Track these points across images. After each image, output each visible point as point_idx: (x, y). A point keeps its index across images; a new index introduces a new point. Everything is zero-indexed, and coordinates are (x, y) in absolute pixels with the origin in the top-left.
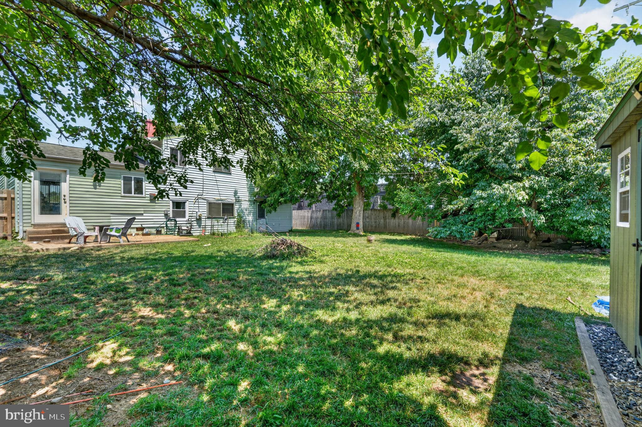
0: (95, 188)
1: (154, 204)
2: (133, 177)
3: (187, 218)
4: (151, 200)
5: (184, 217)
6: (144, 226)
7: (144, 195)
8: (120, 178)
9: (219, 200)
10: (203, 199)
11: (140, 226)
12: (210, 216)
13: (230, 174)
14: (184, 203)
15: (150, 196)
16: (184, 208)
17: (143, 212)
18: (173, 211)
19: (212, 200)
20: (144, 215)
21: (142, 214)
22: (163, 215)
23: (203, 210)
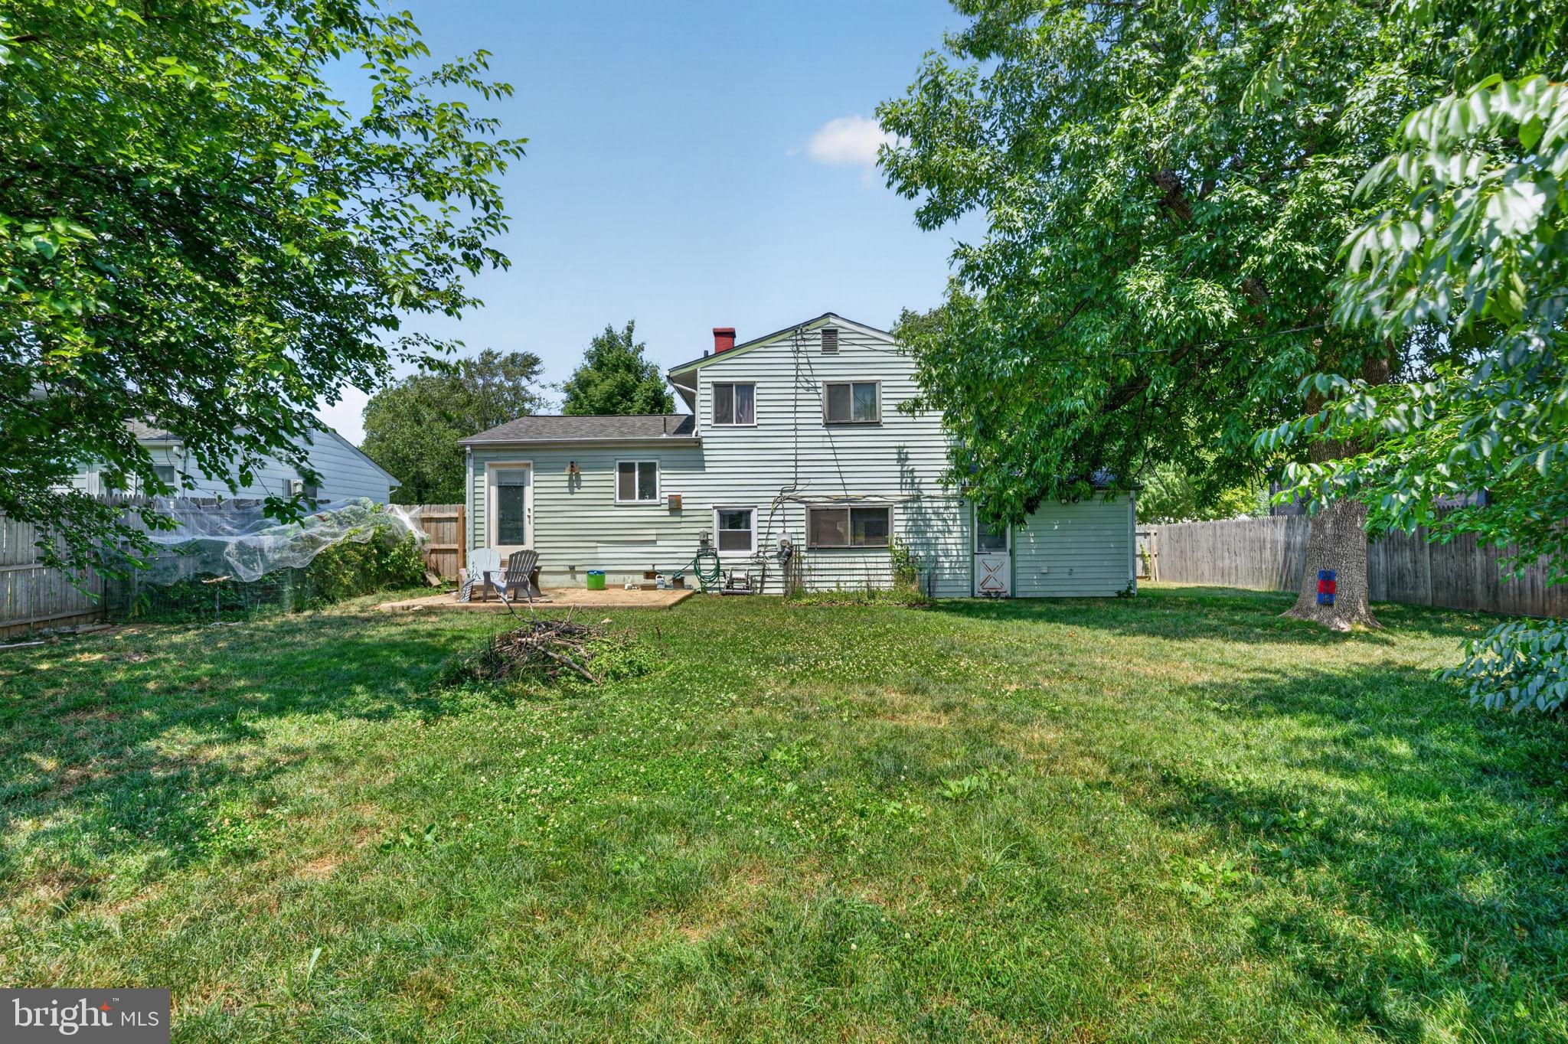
0: (572, 493)
1: (678, 519)
2: (637, 462)
3: (754, 549)
4: (670, 510)
5: (749, 548)
6: (657, 568)
7: (657, 501)
8: (611, 468)
9: (844, 501)
10: (797, 500)
11: (649, 568)
12: (814, 545)
13: (877, 424)
14: (749, 512)
15: (670, 502)
16: (748, 526)
17: (654, 538)
18: (721, 534)
19: (821, 503)
20: (659, 543)
21: (654, 542)
22: (698, 543)
23: (796, 529)
